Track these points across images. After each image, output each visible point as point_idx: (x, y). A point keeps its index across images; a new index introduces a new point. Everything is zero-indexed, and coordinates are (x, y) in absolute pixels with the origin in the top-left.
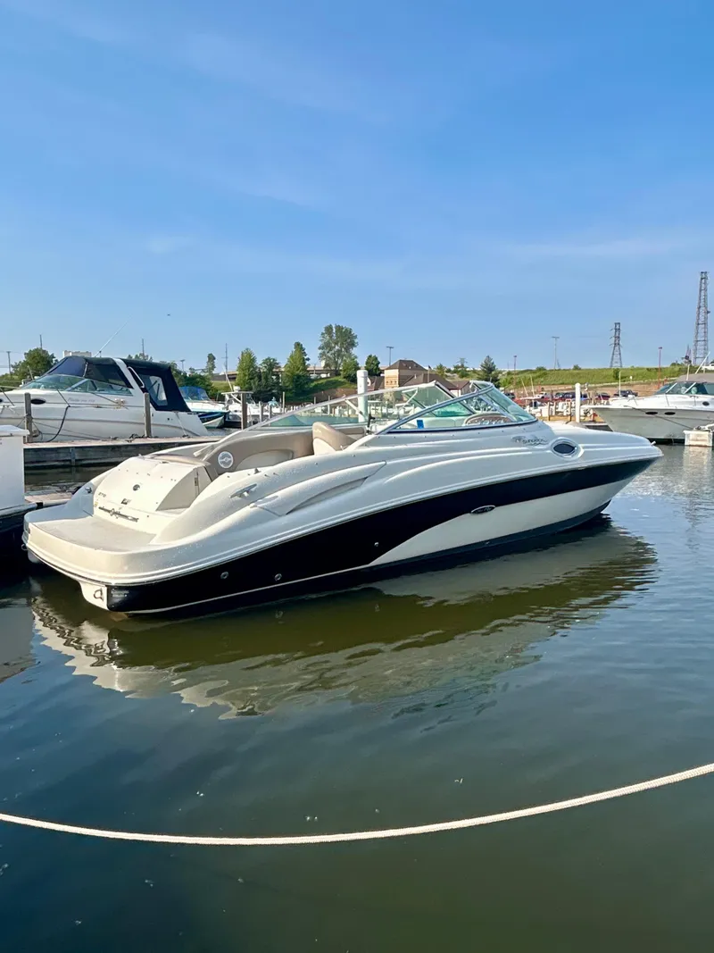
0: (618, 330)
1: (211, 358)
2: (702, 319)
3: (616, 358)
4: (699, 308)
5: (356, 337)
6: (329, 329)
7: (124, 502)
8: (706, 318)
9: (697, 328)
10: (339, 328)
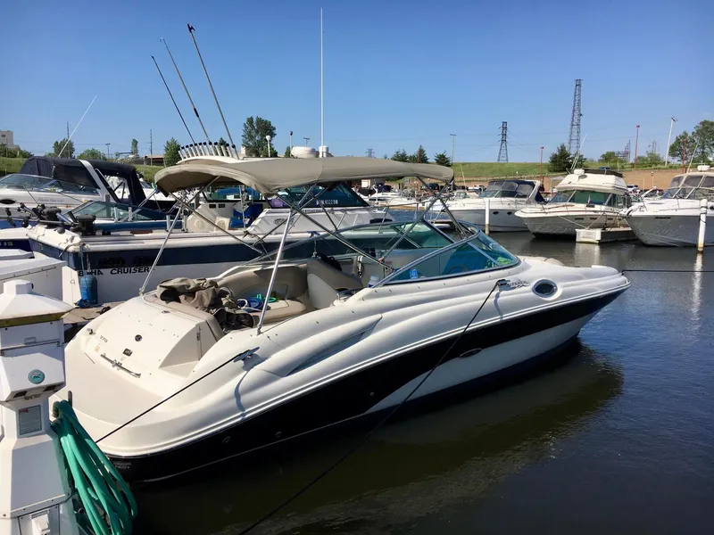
0: (505, 128)
1: (135, 143)
2: (576, 120)
3: (503, 153)
4: (574, 110)
5: (274, 129)
6: (250, 121)
7: (127, 352)
8: (579, 120)
9: (572, 128)
10: (259, 121)
